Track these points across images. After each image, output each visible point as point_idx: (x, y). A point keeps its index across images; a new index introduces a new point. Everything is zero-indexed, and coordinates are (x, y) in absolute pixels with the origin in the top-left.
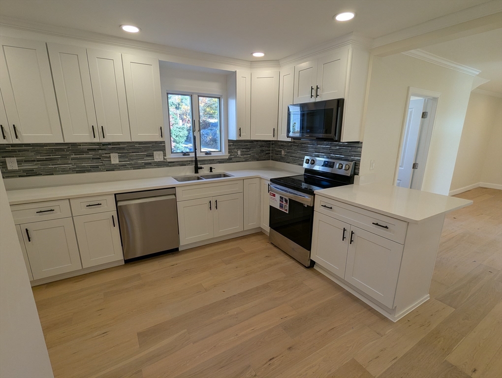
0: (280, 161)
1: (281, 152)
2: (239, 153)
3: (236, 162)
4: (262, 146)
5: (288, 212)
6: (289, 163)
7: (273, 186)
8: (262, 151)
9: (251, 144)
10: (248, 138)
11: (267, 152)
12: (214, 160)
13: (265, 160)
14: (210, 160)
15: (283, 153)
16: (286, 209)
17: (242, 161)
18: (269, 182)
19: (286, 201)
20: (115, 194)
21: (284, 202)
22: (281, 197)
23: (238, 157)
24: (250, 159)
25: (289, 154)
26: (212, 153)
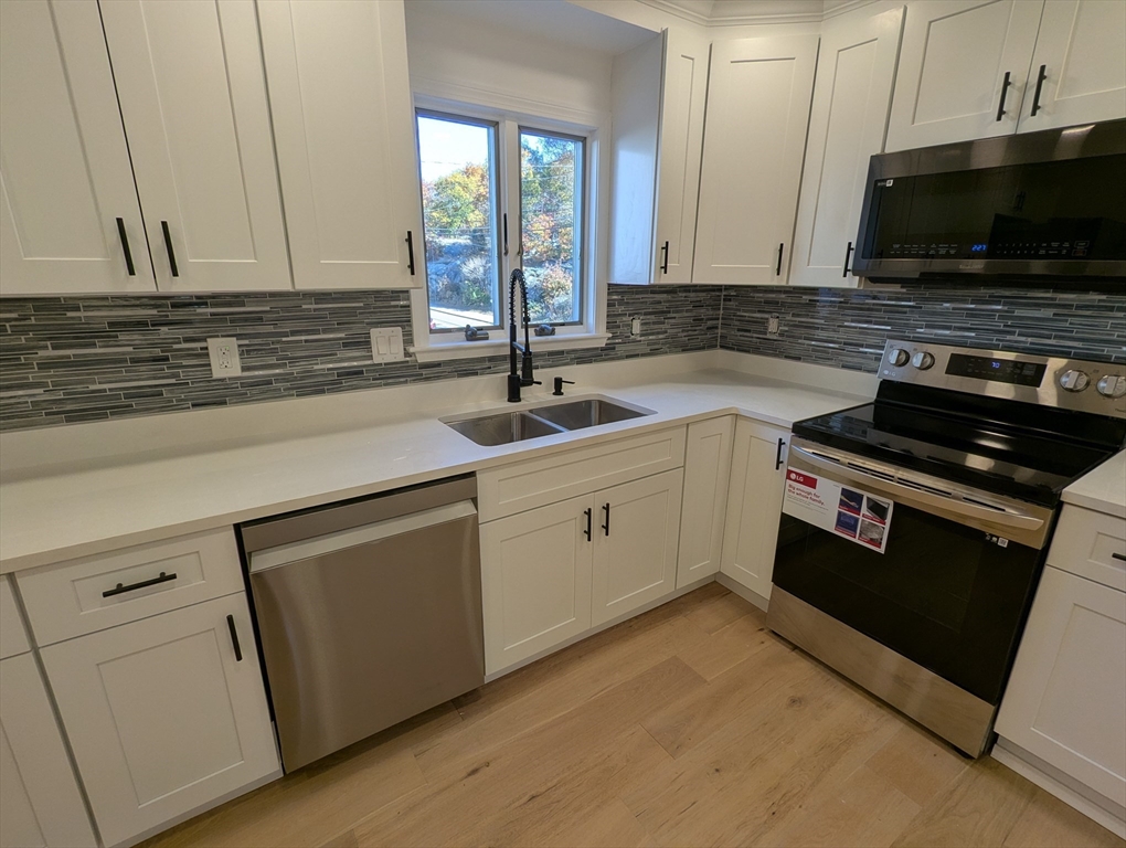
0: (757, 351)
1: (764, 323)
2: (637, 327)
3: (628, 357)
4: (698, 305)
5: (882, 550)
6: (798, 359)
7: (808, 450)
8: (698, 320)
9: (669, 297)
10: (686, 281)
11: (710, 323)
12: (562, 352)
13: (702, 348)
14: (551, 354)
15: (773, 325)
16: (875, 536)
17: (644, 355)
18: (787, 436)
19: (878, 510)
20: (238, 528)
21: (864, 509)
22: (844, 492)
23: (635, 341)
24: (665, 348)
25: (798, 332)
26: (557, 329)
